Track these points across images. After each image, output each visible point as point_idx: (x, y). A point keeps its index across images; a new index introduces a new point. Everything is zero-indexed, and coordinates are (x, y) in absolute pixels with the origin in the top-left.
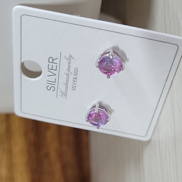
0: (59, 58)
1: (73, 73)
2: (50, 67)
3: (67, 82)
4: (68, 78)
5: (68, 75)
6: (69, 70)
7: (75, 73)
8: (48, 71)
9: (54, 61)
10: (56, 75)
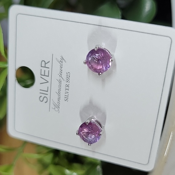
0: (51, 62)
1: (65, 80)
2: (43, 73)
3: (60, 90)
4: (60, 86)
5: (60, 82)
6: (61, 75)
7: (67, 79)
8: (41, 77)
9: (46, 65)
10: (48, 82)
